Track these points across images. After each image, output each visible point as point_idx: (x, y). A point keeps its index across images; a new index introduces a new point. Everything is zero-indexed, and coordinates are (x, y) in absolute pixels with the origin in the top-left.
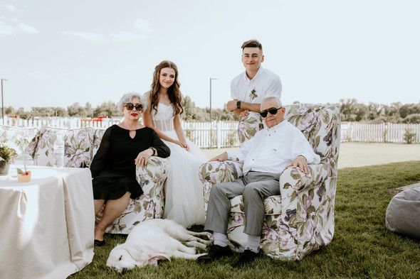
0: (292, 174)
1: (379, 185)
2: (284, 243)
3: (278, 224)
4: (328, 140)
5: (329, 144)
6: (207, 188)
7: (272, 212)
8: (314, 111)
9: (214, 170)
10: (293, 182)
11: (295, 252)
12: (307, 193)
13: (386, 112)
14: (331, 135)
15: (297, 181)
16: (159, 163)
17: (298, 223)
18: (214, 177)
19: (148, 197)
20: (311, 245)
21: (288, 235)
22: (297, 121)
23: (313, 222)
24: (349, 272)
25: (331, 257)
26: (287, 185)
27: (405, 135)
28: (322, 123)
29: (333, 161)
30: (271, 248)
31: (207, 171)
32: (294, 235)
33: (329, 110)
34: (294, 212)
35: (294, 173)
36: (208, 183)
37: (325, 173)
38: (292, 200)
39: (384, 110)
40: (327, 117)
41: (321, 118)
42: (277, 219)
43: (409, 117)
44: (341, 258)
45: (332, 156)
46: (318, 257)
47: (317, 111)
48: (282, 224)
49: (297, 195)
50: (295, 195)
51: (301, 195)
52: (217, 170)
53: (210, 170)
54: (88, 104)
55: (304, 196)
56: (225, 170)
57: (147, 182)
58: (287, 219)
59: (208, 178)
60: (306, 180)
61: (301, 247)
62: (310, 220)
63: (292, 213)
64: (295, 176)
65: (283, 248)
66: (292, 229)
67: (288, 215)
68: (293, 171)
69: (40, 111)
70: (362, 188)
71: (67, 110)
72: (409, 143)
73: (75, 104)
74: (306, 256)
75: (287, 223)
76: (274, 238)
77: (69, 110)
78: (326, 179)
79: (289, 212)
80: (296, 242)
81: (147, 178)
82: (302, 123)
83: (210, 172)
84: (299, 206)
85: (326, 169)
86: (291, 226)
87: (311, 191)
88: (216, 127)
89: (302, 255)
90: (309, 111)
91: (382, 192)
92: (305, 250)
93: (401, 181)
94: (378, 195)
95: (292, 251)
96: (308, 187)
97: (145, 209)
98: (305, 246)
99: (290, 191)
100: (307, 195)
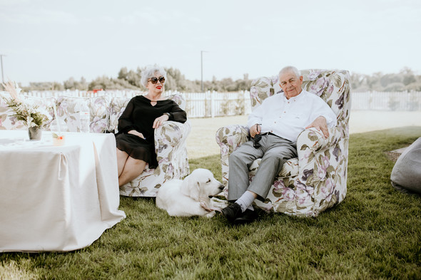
0: (309, 136)
1: (374, 148)
2: (301, 201)
3: (295, 184)
4: (340, 104)
5: (340, 108)
6: (225, 151)
7: (290, 174)
8: (325, 76)
9: (231, 133)
10: (311, 144)
11: (312, 209)
12: (323, 154)
13: (368, 82)
14: (343, 99)
15: (314, 142)
16: (177, 128)
17: (315, 182)
18: (231, 140)
19: (167, 160)
20: (326, 203)
21: (306, 194)
22: (308, 86)
23: (333, 181)
24: (366, 226)
25: (345, 214)
26: (304, 147)
27: (390, 103)
28: (335, 87)
29: (344, 123)
30: (288, 206)
31: (225, 134)
32: (311, 193)
33: (341, 75)
34: (311, 172)
35: (312, 135)
36: (225, 146)
37: (338, 135)
38: (309, 161)
39: (365, 80)
40: (338, 81)
41: (333, 82)
42: (294, 179)
43: (390, 86)
44: (355, 214)
45: (343, 119)
46: (333, 214)
47: (327, 76)
48: (300, 183)
49: (314, 156)
50: (313, 155)
51: (317, 156)
52: (234, 134)
53: (227, 133)
54: (82, 78)
55: (320, 156)
56: (241, 134)
57: (165, 146)
58: (304, 179)
59: (225, 142)
60: (323, 142)
61: (317, 205)
62: (330, 179)
63: (309, 173)
64: (312, 138)
65: (301, 206)
66: (309, 188)
67: (306, 175)
68: (310, 133)
69: (37, 86)
70: (359, 151)
71: (63, 84)
72: (393, 110)
73: (71, 78)
74: (322, 213)
75: (305, 182)
76: (291, 196)
77: (65, 85)
78: (340, 140)
79: (306, 172)
80: (313, 200)
81: (166, 142)
82: (312, 88)
83: (228, 135)
84: (316, 166)
85: (339, 131)
86: (308, 185)
87: (327, 152)
88: (210, 97)
89: (318, 212)
90: (320, 76)
91: (379, 154)
92: (321, 208)
93: (394, 144)
94: (375, 157)
95: (309, 208)
96: (324, 148)
97: (165, 172)
98: (321, 203)
99: (308, 152)
100: (324, 155)
